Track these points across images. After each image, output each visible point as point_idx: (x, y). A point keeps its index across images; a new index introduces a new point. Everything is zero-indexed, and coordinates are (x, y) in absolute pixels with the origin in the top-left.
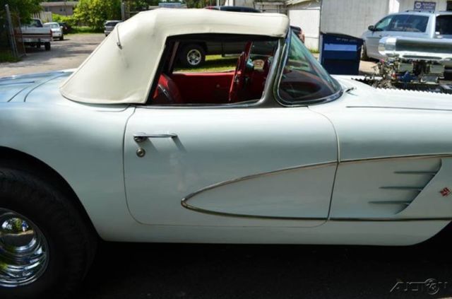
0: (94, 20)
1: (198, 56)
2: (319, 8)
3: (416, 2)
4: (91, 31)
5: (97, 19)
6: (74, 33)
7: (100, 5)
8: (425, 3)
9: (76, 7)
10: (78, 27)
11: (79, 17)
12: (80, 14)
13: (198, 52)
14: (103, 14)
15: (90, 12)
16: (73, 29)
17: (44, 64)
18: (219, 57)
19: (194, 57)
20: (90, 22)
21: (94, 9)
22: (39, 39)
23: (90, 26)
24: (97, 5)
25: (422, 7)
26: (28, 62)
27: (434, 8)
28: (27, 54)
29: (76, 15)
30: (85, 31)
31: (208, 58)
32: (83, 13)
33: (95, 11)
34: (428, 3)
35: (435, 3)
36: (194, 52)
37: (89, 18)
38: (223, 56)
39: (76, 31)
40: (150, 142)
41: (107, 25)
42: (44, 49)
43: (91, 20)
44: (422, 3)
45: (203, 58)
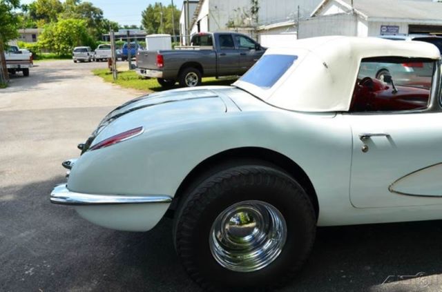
0: (59, 46)
1: (195, 78)
2: (296, 32)
3: (382, 26)
4: (56, 58)
5: (62, 46)
6: (38, 60)
7: (65, 32)
8: (390, 27)
9: (40, 33)
10: (43, 54)
11: (43, 44)
12: (45, 41)
13: (195, 75)
14: (67, 41)
15: (55, 39)
16: (37, 56)
17: (36, 89)
18: (213, 79)
19: (191, 79)
20: (55, 49)
21: (59, 36)
22: (19, 66)
23: (54, 52)
24: (62, 32)
25: (387, 31)
26: (18, 88)
27: (397, 31)
28: (11, 80)
29: (40, 42)
30: (50, 58)
31: (204, 80)
32: (47, 39)
33: (60, 38)
34: (392, 27)
35: (398, 27)
36: (191, 74)
37: (54, 45)
38: (217, 78)
39: (41, 58)
40: (371, 140)
41: (75, 51)
42: (22, 74)
43: (56, 47)
44: (387, 27)
45: (200, 80)
